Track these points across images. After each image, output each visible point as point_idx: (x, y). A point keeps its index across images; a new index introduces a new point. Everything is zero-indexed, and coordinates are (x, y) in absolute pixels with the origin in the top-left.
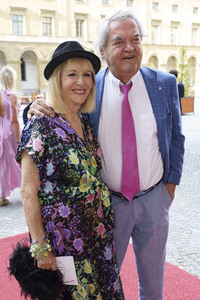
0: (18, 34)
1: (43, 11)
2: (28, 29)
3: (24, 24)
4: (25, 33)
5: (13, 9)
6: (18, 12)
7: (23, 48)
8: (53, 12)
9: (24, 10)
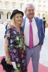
0: (7, 8)
1: (13, 2)
2: (9, 7)
3: (8, 5)
5: (5, 2)
7: (8, 11)
8: (15, 3)
9: (8, 2)
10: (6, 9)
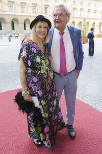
0: (23, 12)
1: (33, 4)
2: (27, 11)
3: (25, 9)
4: (26, 12)
5: (21, 3)
6: (23, 4)
7: (25, 18)
8: (36, 4)
9: (25, 3)
10: (22, 14)
